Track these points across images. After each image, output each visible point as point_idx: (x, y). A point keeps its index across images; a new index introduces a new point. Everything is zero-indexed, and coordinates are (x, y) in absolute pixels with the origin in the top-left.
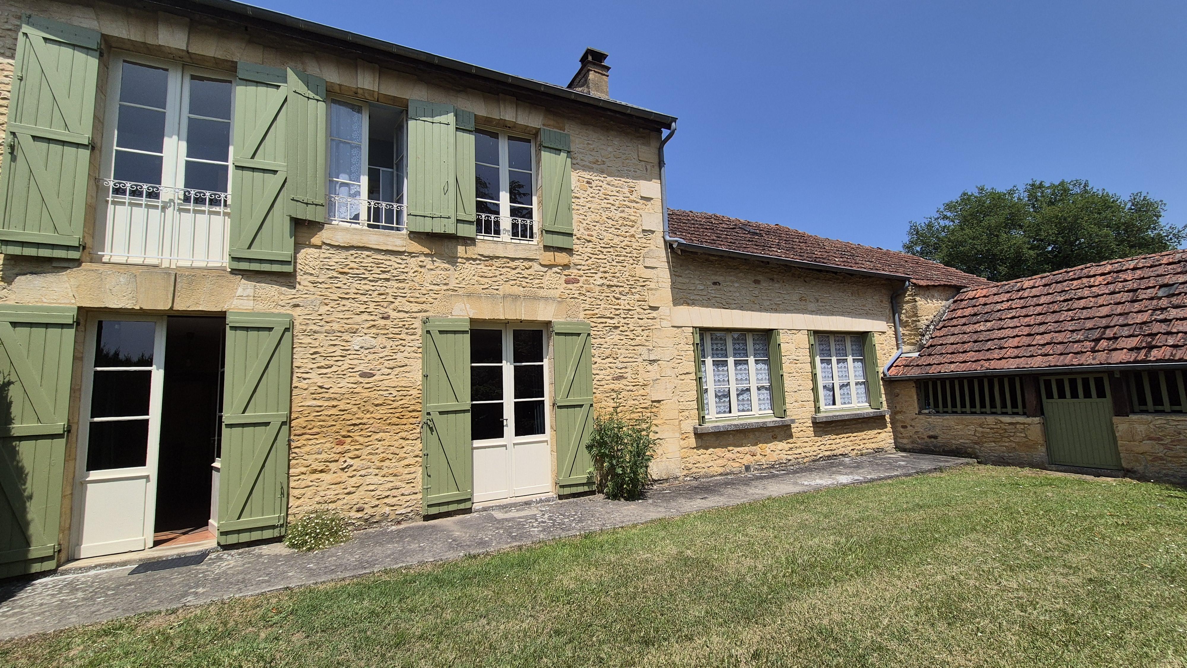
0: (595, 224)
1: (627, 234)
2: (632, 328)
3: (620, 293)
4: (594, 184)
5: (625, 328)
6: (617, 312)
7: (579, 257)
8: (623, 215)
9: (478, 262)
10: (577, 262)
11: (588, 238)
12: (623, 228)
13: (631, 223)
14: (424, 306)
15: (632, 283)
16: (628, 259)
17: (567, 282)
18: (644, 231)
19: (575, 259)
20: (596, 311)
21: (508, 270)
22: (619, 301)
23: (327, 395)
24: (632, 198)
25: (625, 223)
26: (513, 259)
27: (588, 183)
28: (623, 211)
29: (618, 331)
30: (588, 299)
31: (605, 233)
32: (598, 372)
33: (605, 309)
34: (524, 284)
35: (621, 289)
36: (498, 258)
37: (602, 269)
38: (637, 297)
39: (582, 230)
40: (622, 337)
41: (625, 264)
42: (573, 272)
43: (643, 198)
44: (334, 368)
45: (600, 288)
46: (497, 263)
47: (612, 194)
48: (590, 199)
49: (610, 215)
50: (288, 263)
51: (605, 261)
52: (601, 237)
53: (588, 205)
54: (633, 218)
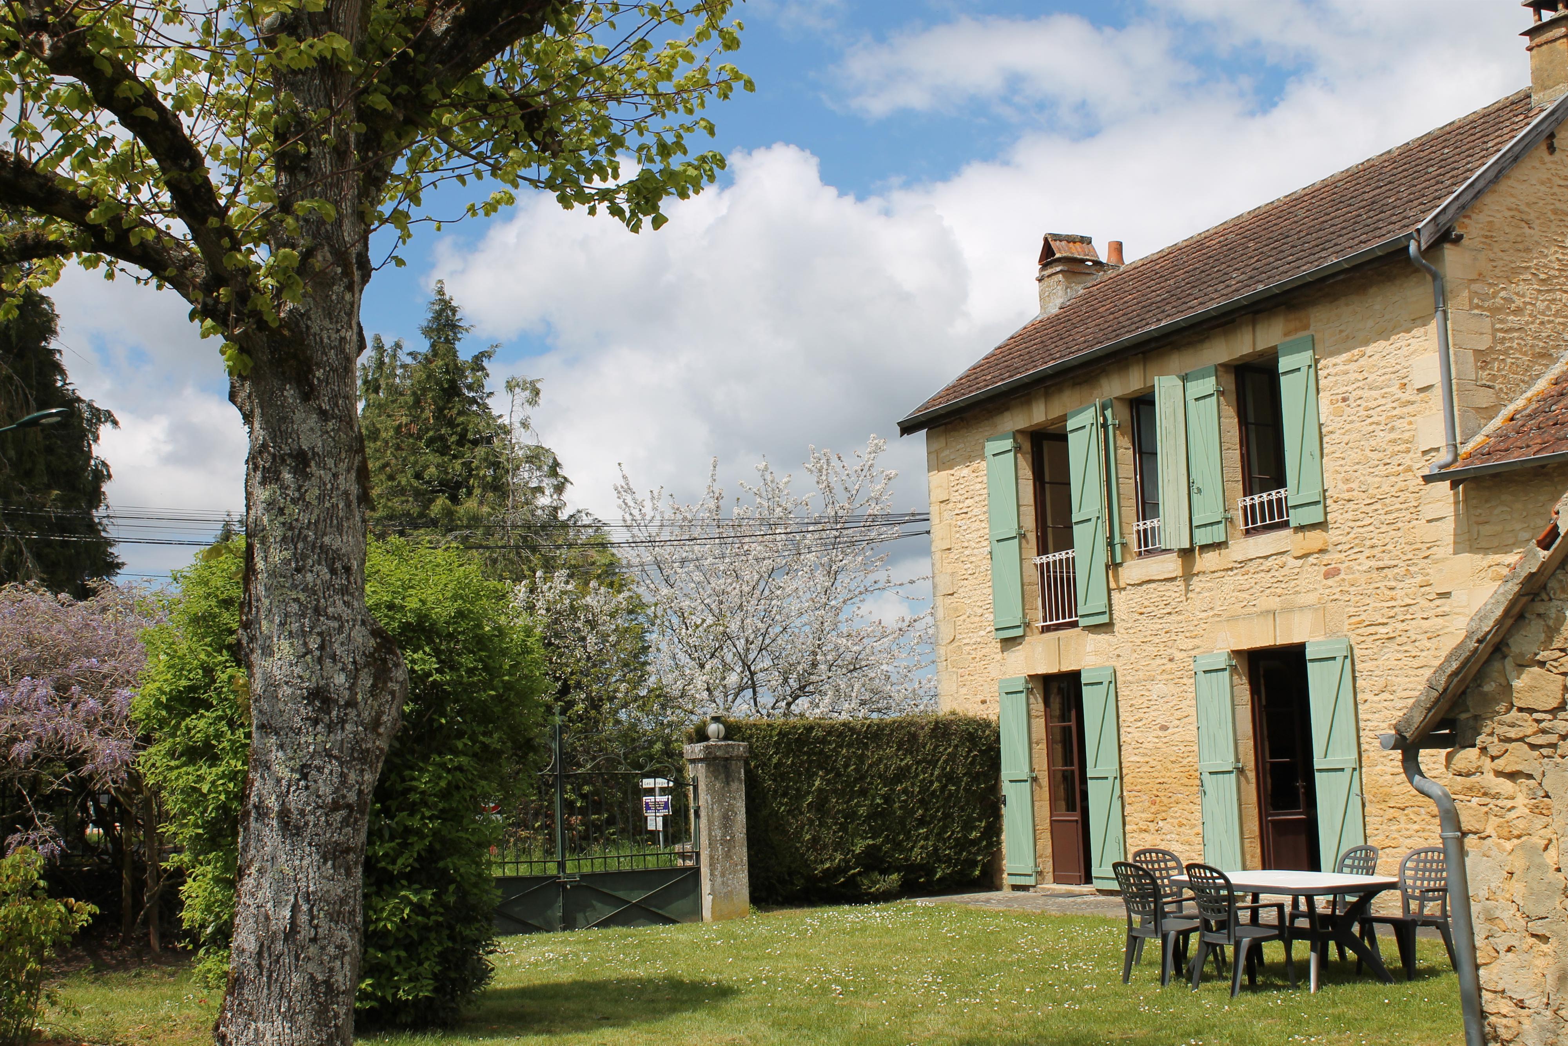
0: (1356, 467)
1: (1401, 468)
2: (1413, 638)
3: (1396, 579)
4: (1352, 400)
5: (1403, 639)
6: (1391, 614)
7: (1338, 532)
8: (1393, 436)
9: (1235, 571)
10: (1335, 539)
11: (1347, 496)
12: (1395, 461)
13: (1403, 447)
14: (1197, 642)
15: (1410, 556)
16: (1404, 513)
17: (1327, 576)
18: (1425, 453)
19: (1333, 536)
20: (1363, 617)
21: (1263, 574)
22: (1393, 593)
23: (1141, 750)
24: (1405, 397)
25: (1397, 448)
26: (1266, 557)
27: (1344, 400)
28: (1393, 429)
29: (1393, 645)
30: (1353, 598)
31: (1370, 479)
32: (1369, 716)
33: (1375, 609)
34: (1279, 591)
35: (1396, 570)
36: (1251, 560)
37: (1368, 543)
38: (1419, 579)
39: (1341, 485)
40: (1399, 656)
41: (1399, 525)
42: (1332, 557)
43: (1421, 390)
44: (1144, 722)
45: (1368, 575)
46: (1252, 567)
47: (1375, 403)
48: (1348, 427)
49: (1373, 443)
50: (1104, 613)
51: (1371, 528)
52: (1364, 488)
53: (1346, 439)
54: (1406, 436)
